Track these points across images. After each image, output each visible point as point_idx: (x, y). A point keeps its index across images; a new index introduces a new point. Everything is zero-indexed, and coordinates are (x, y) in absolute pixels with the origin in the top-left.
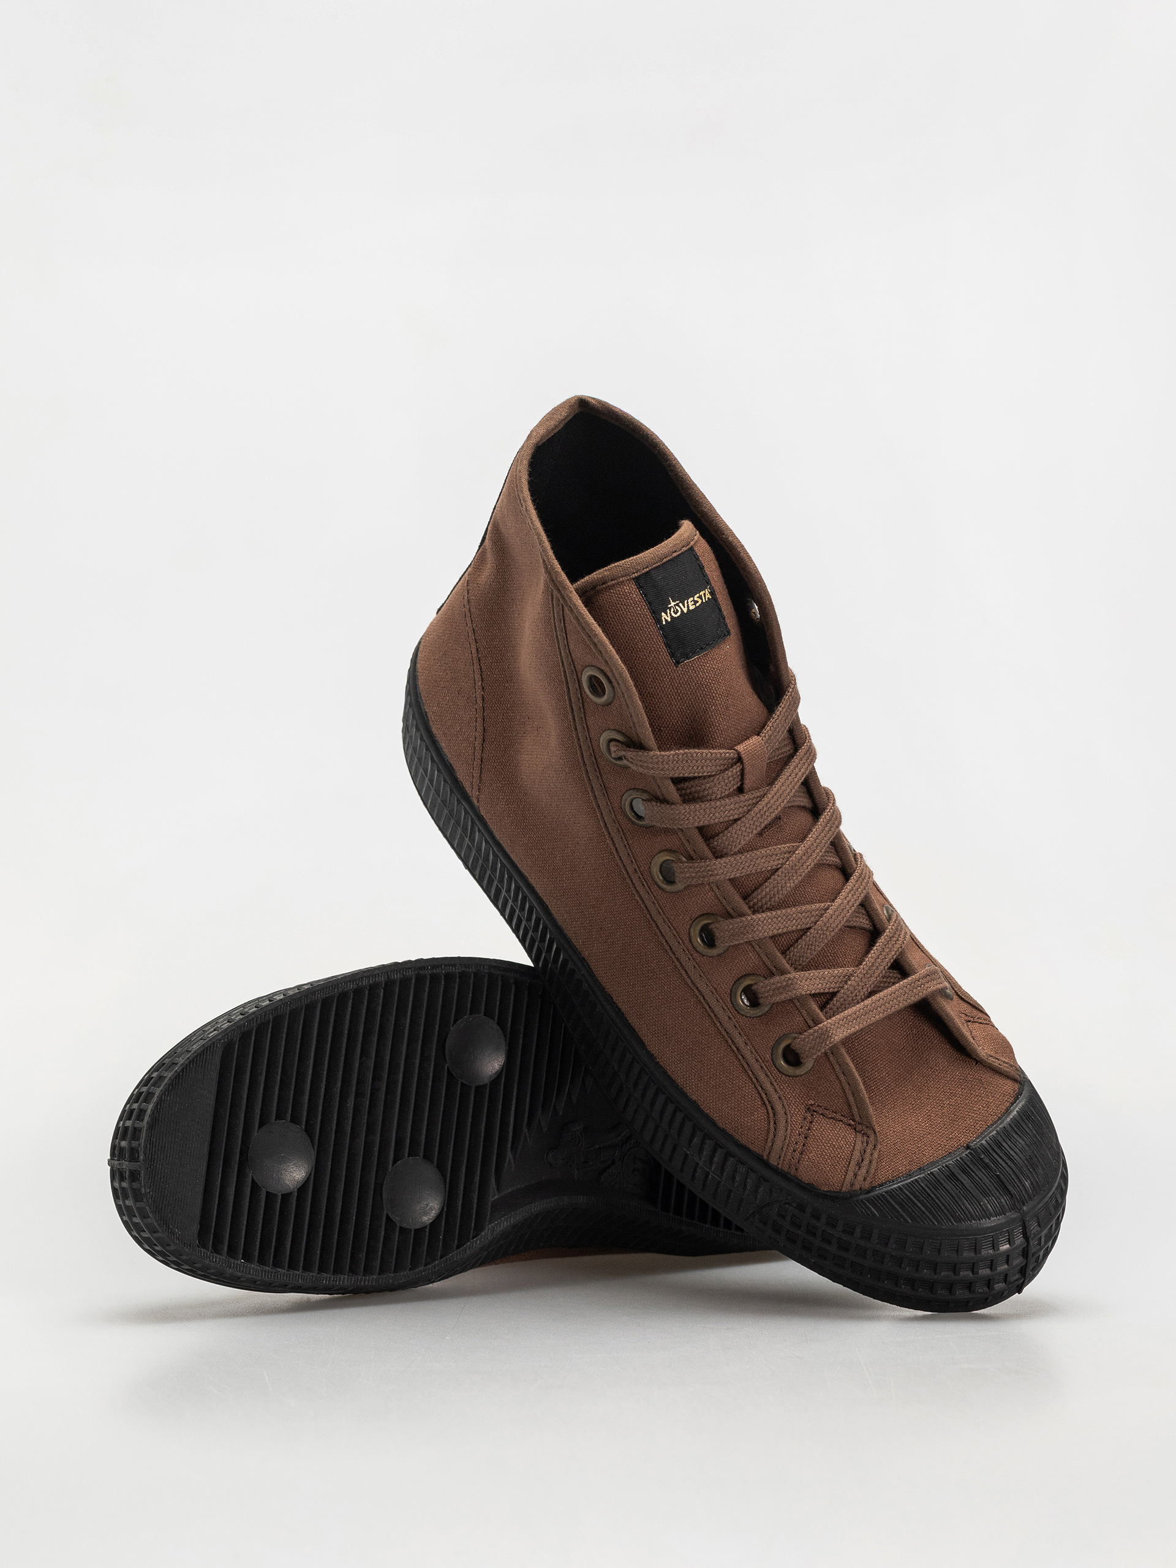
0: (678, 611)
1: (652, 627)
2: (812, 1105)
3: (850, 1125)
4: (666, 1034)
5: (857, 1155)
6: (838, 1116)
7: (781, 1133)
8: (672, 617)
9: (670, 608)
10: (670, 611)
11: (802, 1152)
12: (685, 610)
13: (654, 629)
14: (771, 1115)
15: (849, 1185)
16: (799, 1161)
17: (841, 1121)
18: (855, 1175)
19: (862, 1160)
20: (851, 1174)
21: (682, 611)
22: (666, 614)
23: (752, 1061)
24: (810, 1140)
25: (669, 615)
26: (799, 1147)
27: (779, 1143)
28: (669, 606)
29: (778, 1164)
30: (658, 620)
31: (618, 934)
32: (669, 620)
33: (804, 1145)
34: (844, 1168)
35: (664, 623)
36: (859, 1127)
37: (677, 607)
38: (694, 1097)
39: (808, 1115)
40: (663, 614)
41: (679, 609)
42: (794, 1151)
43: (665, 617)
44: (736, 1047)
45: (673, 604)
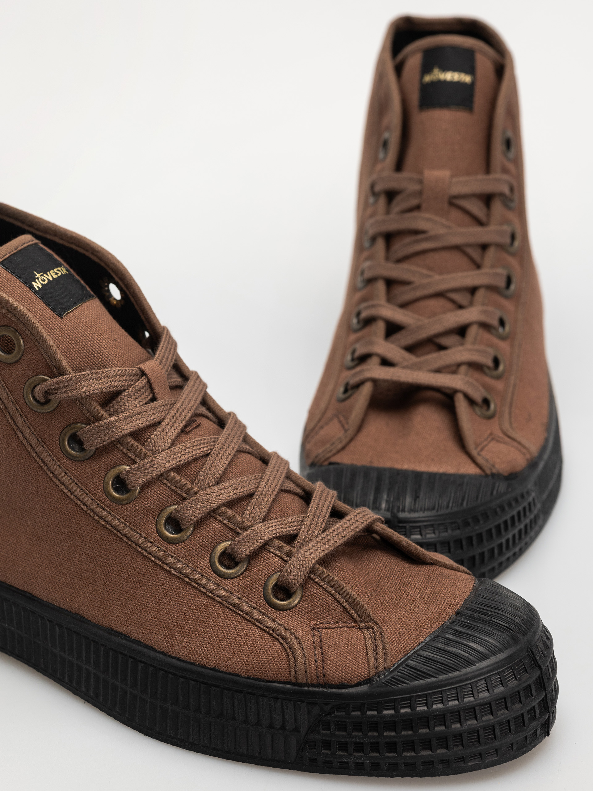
0: (44, 281)
1: (29, 293)
2: (315, 625)
3: (354, 627)
4: (169, 626)
5: (369, 643)
6: (340, 624)
7: (299, 652)
8: (42, 284)
9: (38, 278)
10: (38, 280)
11: (323, 660)
12: (51, 279)
13: (31, 294)
14: (284, 643)
15: (374, 669)
16: (323, 668)
17: (344, 627)
18: (376, 660)
19: (376, 647)
20: (372, 661)
21: (48, 279)
22: (36, 282)
23: (250, 610)
24: (325, 649)
25: (38, 283)
26: (319, 657)
27: (301, 661)
28: (36, 277)
29: (307, 680)
30: (31, 287)
31: (98, 568)
32: (41, 287)
33: (322, 654)
34: (364, 659)
35: (37, 289)
36: (362, 625)
37: (43, 277)
38: (212, 665)
39: (316, 632)
40: (33, 283)
41: (45, 278)
42: (316, 661)
43: (37, 285)
44: (231, 605)
45: (38, 275)
